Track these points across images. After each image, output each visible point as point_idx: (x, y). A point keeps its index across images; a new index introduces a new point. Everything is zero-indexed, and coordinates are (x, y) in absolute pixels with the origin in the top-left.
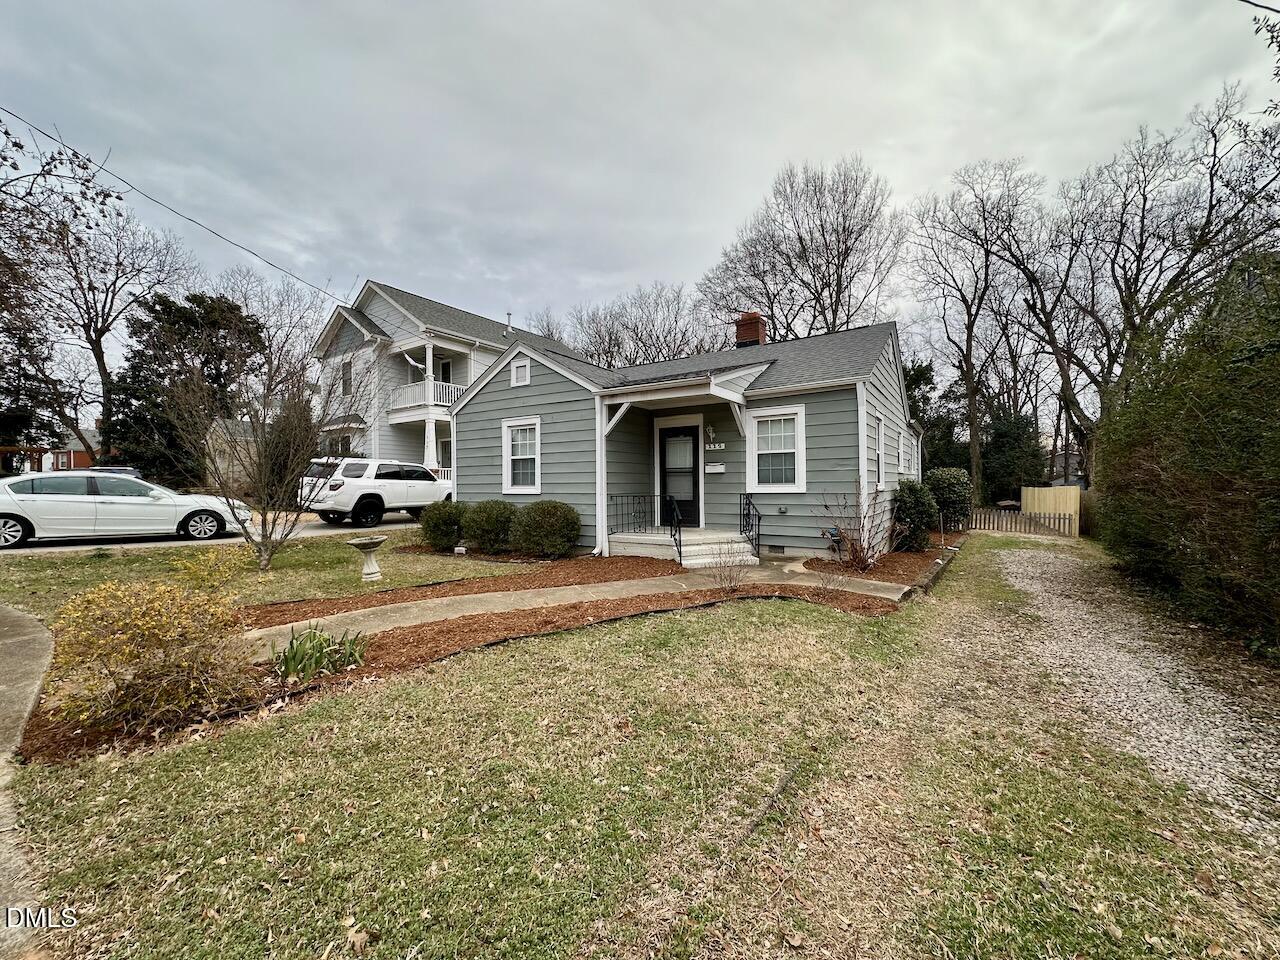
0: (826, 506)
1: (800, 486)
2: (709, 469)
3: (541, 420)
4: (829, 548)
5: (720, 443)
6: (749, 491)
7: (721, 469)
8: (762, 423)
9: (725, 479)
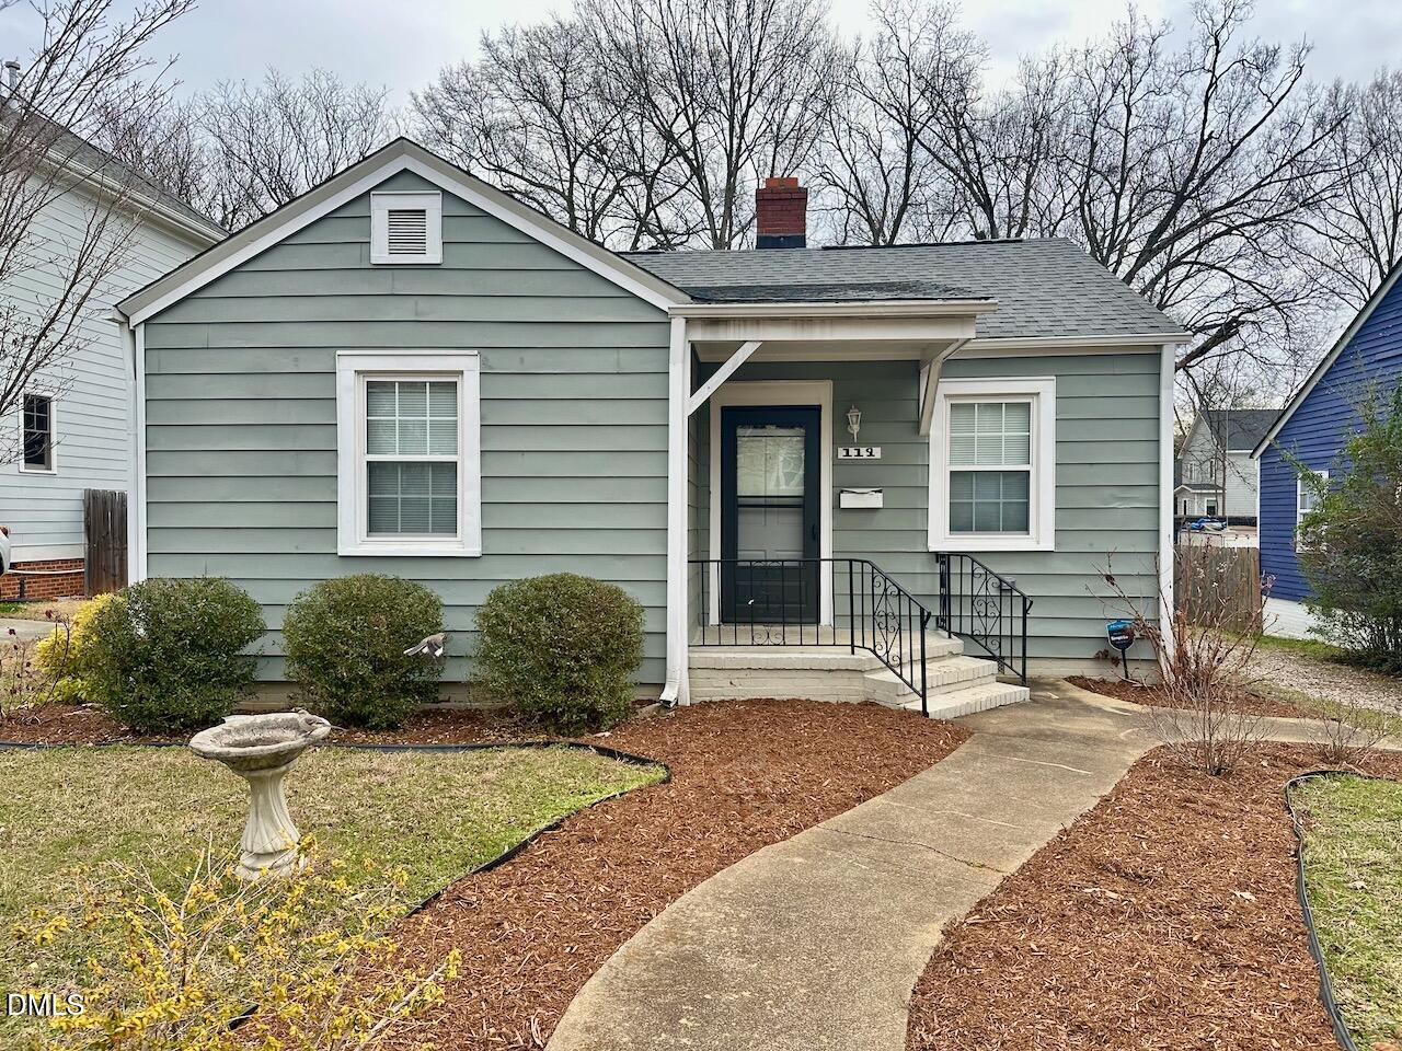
0: (1109, 578)
1: (1042, 534)
2: (848, 501)
3: (483, 363)
4: (1097, 658)
5: (870, 446)
6: (934, 547)
7: (875, 500)
8: (960, 408)
9: (879, 521)
